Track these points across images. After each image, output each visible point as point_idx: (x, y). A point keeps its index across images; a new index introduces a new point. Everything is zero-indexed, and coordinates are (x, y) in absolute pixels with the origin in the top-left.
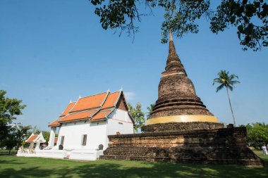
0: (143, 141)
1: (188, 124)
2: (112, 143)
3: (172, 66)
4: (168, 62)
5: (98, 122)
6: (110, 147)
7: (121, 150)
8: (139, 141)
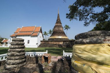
0: (52, 42)
1: (63, 39)
2: (42, 43)
3: (58, 22)
4: (57, 20)
5: (34, 36)
6: (41, 44)
7: (45, 45)
8: (51, 42)
